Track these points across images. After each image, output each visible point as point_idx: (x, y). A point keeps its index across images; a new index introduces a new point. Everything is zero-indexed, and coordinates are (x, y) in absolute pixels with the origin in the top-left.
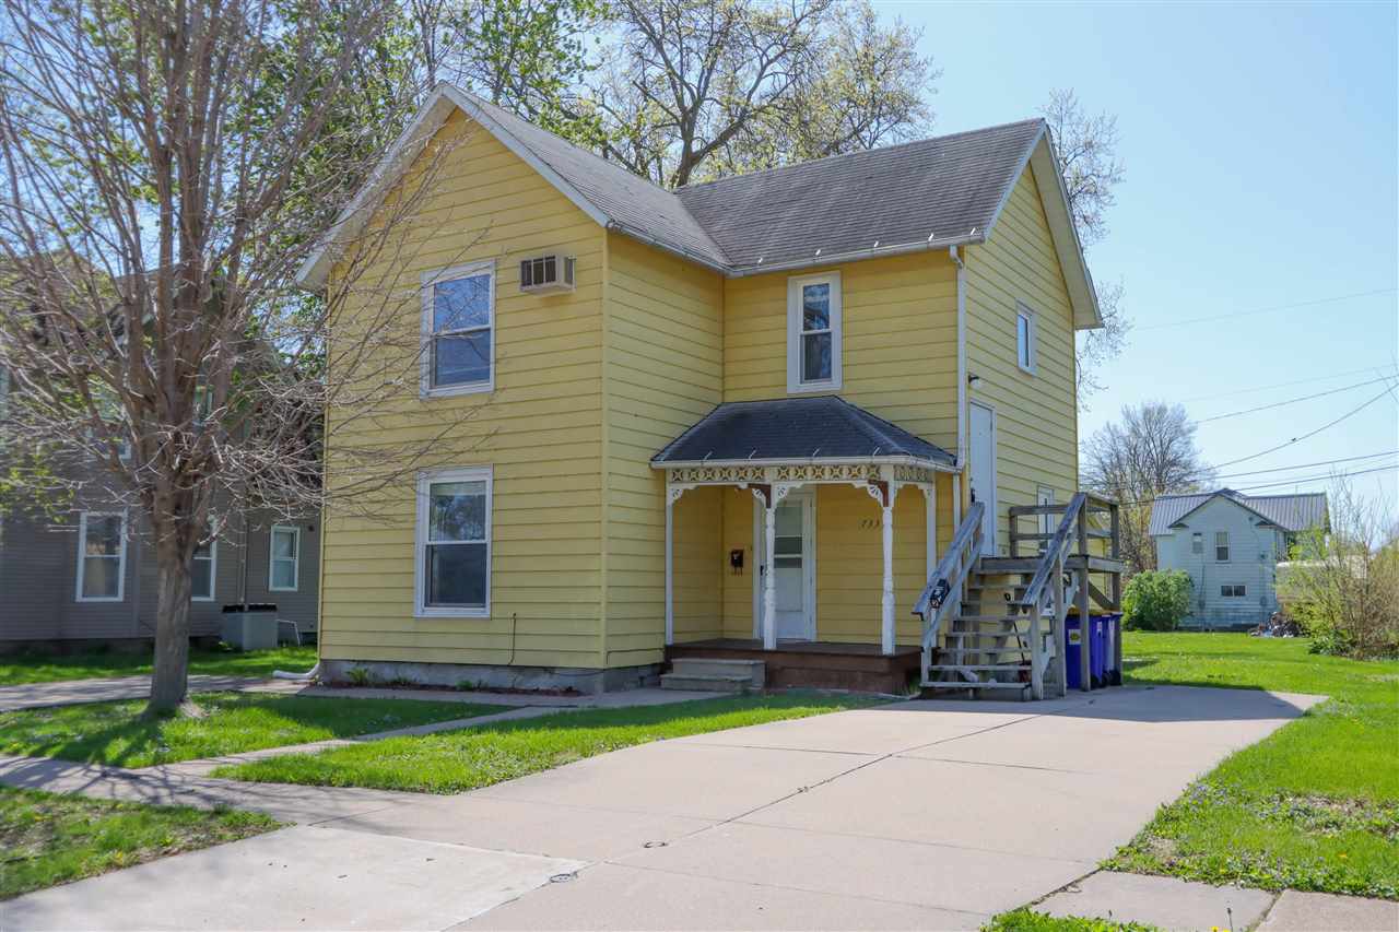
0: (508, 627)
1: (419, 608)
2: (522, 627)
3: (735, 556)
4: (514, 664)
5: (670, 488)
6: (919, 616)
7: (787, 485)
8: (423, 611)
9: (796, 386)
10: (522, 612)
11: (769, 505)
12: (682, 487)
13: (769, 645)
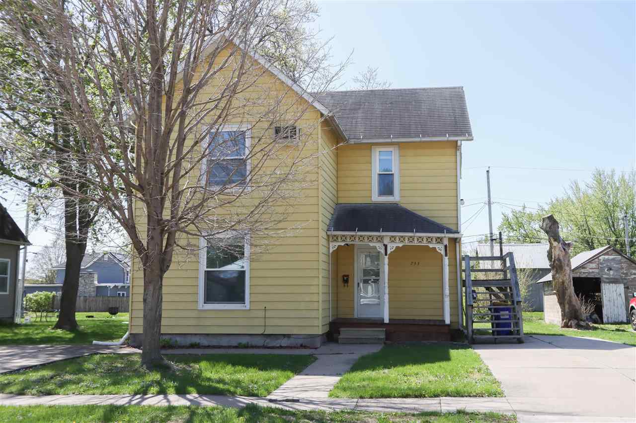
0: (261, 314)
1: (201, 305)
2: (268, 314)
3: (345, 278)
4: (265, 333)
5: (331, 244)
6: (471, 307)
7: (395, 245)
8: (203, 306)
9: (376, 198)
10: (268, 306)
11: (386, 255)
12: (337, 244)
13: (387, 321)
